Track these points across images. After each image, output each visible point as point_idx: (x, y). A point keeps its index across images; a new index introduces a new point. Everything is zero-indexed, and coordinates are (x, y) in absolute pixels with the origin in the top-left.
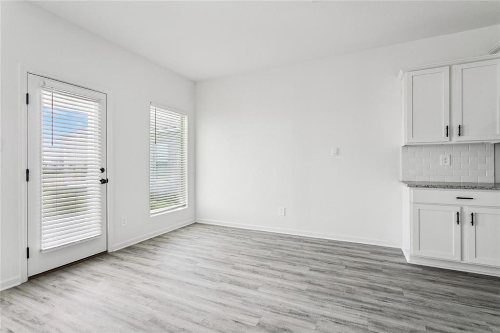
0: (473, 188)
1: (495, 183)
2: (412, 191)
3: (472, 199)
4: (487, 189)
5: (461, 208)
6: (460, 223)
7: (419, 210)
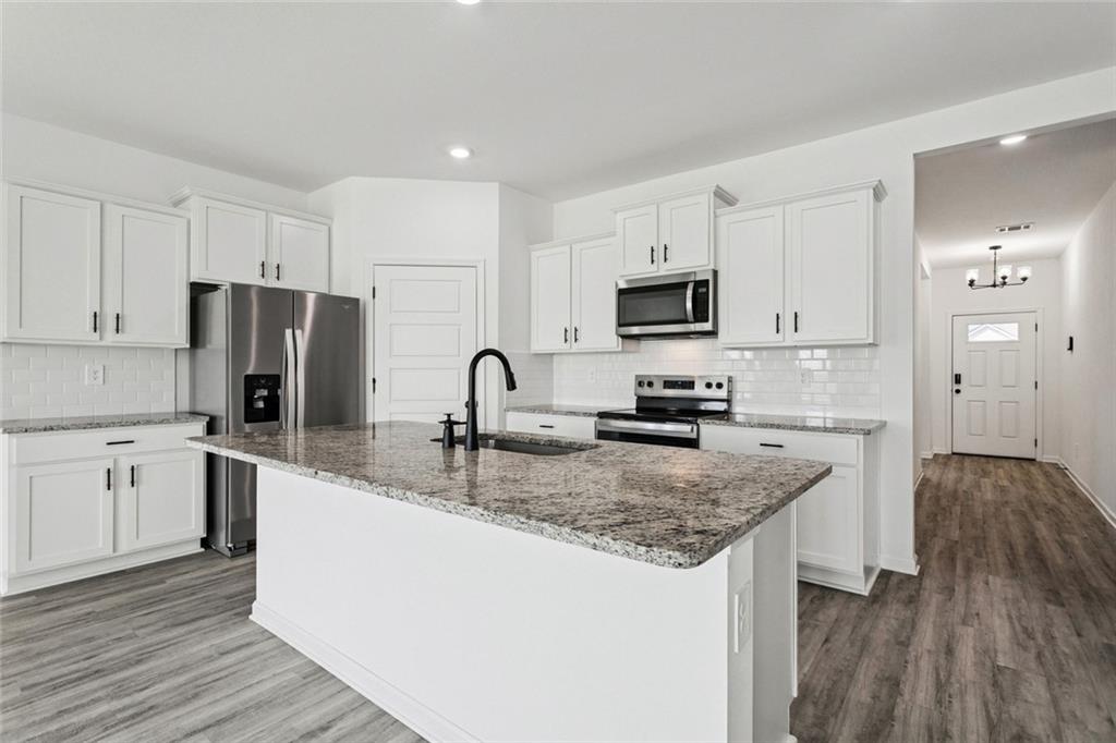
0: (135, 424)
1: (176, 413)
2: (15, 440)
3: (132, 442)
4: (156, 423)
5: (115, 461)
6: (112, 488)
7: (31, 478)
